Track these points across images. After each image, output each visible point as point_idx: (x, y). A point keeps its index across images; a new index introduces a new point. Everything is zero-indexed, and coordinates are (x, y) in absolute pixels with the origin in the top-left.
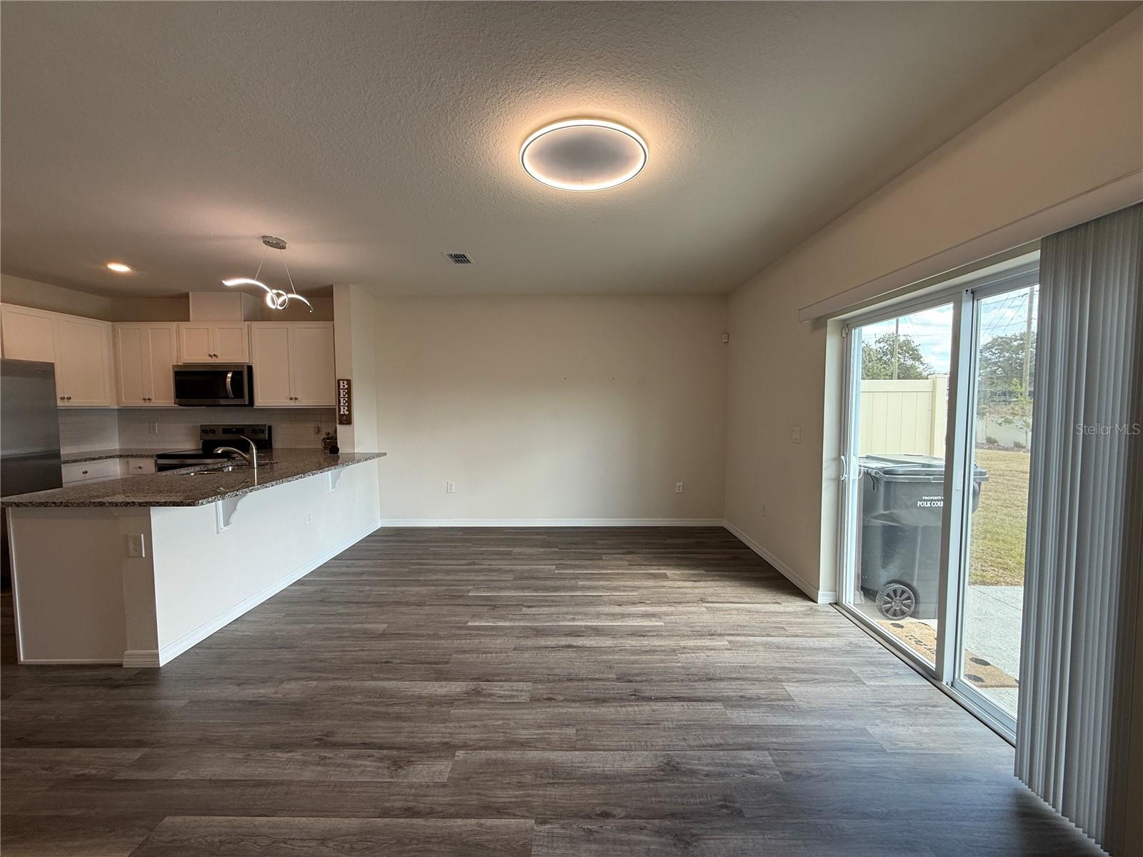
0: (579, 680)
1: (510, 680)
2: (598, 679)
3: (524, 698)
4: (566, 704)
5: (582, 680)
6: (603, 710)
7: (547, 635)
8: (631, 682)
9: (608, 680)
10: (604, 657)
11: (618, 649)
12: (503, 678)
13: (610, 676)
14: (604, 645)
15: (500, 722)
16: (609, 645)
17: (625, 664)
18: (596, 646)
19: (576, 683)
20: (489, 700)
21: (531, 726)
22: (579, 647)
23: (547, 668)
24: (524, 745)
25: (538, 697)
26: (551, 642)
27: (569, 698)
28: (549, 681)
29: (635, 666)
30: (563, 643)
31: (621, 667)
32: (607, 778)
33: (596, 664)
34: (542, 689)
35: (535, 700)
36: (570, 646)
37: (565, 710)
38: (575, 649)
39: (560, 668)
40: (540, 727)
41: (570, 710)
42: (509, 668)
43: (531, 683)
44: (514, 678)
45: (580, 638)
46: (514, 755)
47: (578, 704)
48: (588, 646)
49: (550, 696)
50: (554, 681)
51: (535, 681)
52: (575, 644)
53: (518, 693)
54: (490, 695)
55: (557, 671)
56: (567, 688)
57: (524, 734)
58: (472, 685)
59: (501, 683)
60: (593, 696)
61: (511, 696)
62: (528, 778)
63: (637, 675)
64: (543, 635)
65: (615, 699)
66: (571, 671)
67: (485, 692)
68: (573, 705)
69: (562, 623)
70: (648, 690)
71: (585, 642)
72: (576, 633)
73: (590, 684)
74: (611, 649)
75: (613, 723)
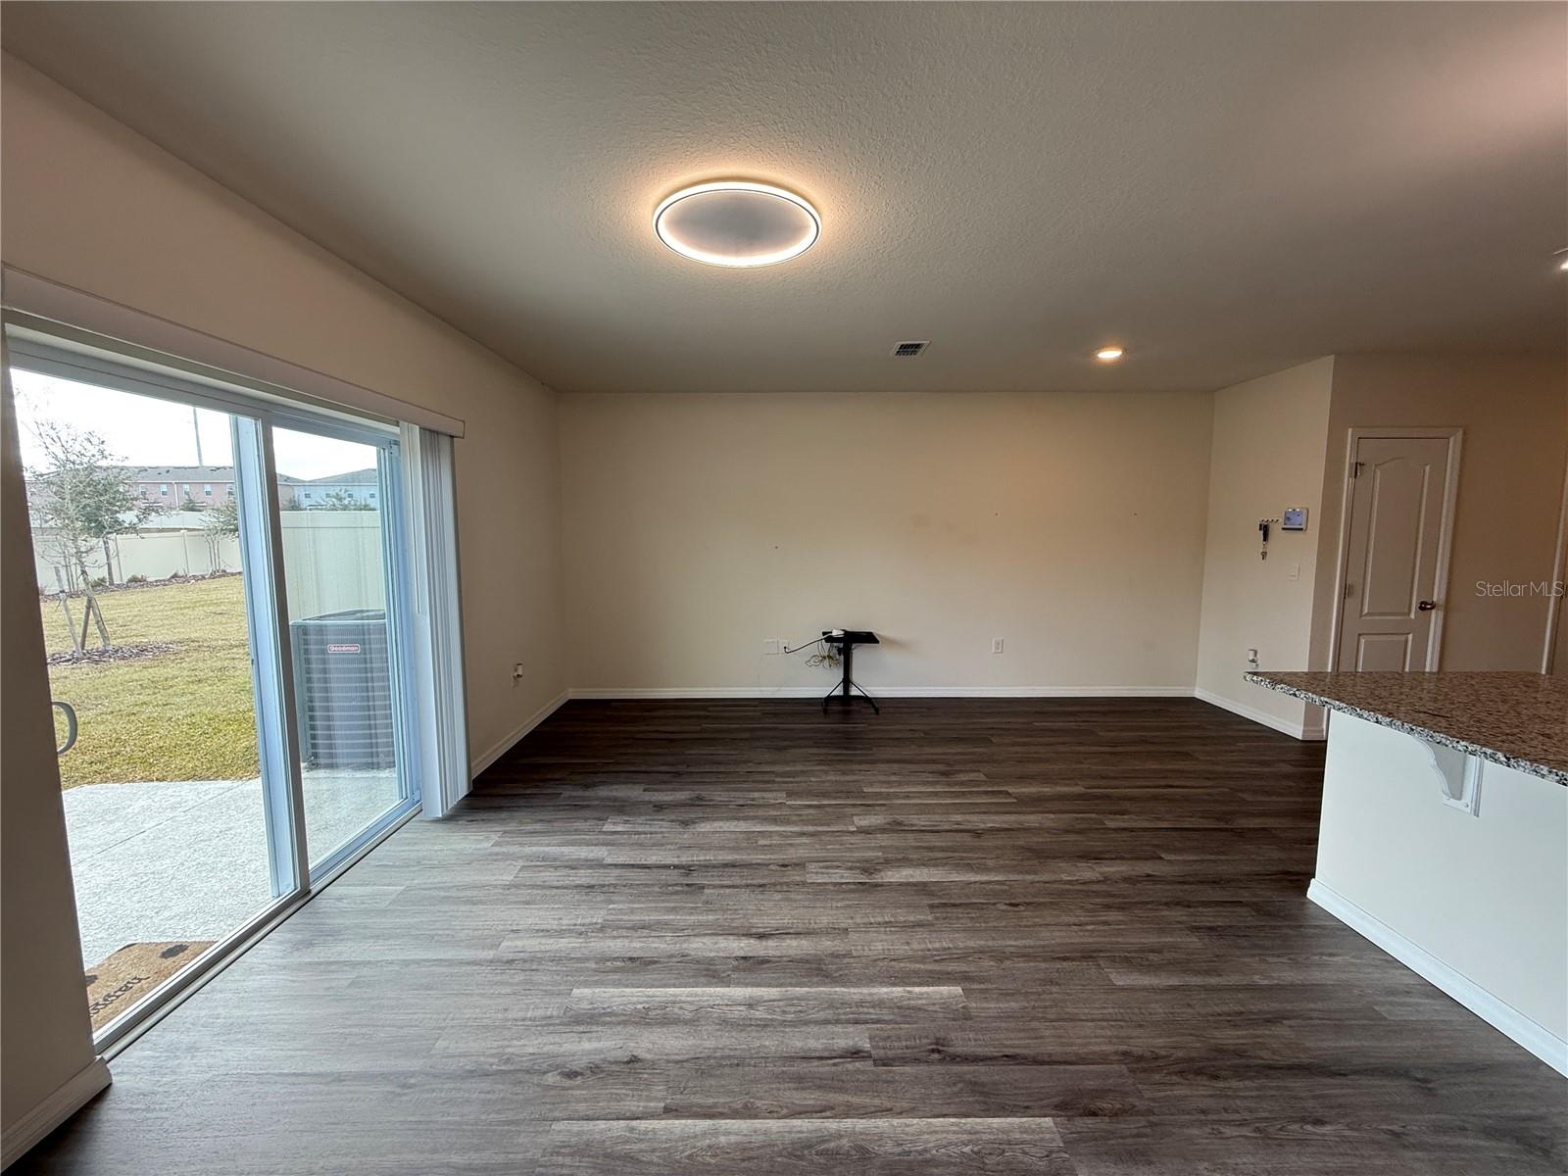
0: (751, 885)
1: (835, 884)
2: (729, 887)
3: (812, 867)
4: (767, 862)
5: (748, 886)
6: (729, 858)
7: (801, 961)
8: (687, 885)
9: (715, 887)
10: (710, 917)
11: (686, 932)
12: (844, 886)
13: (712, 891)
14: (706, 940)
15: (829, 847)
16: (697, 939)
17: (685, 908)
18: (716, 938)
19: (755, 882)
20: (850, 864)
21: (800, 845)
22: (743, 935)
23: (791, 900)
24: (802, 834)
25: (797, 868)
26: (794, 947)
27: (765, 868)
28: (787, 884)
29: (673, 905)
30: (771, 943)
31: (691, 902)
32: (738, 819)
33: (726, 907)
34: (795, 876)
35: (800, 865)
36: (761, 936)
37: (768, 857)
38: (754, 931)
39: (775, 900)
40: (791, 845)
41: (762, 857)
42: (843, 899)
43: (809, 881)
44: (831, 888)
45: (742, 954)
46: (811, 829)
47: (754, 862)
48: (731, 937)
49: (784, 869)
50: (781, 884)
51: (804, 884)
52: (752, 941)
53: (820, 870)
54: (851, 869)
55: (778, 896)
56: (764, 876)
57: (805, 840)
58: (877, 879)
59: (843, 881)
60: (737, 870)
61: (827, 867)
62: (794, 818)
63: (676, 893)
64: (807, 962)
65: (714, 867)
66: (760, 897)
67: (858, 871)
68: (759, 861)
69: (773, 992)
70: (673, 876)
71: (735, 945)
72: (751, 967)
73: (738, 882)
74: (696, 932)
75: (722, 848)
